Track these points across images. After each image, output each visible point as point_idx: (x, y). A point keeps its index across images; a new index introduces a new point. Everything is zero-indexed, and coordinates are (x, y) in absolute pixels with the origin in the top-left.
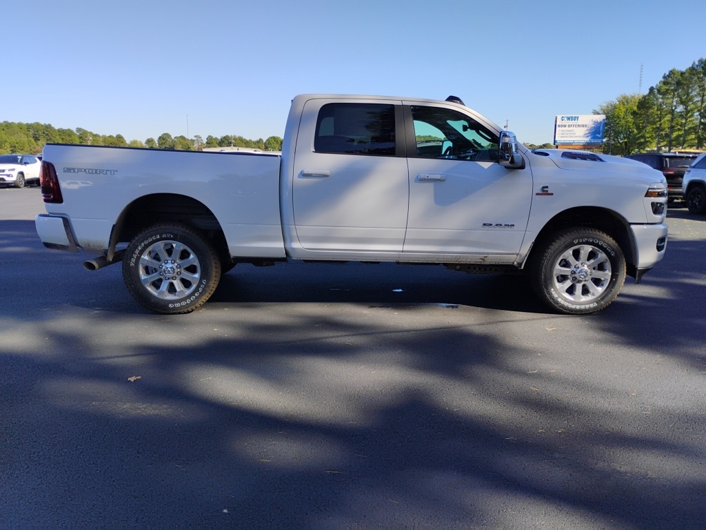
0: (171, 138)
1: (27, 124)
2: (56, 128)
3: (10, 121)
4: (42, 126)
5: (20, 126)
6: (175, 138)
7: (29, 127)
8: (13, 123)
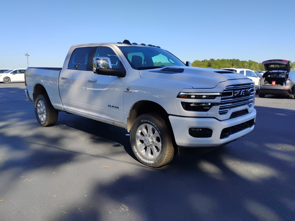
0: (291, 63)
1: (230, 60)
2: (241, 61)
3: (224, 59)
4: (236, 60)
5: (228, 60)
6: (293, 63)
7: (231, 60)
8: (225, 59)
